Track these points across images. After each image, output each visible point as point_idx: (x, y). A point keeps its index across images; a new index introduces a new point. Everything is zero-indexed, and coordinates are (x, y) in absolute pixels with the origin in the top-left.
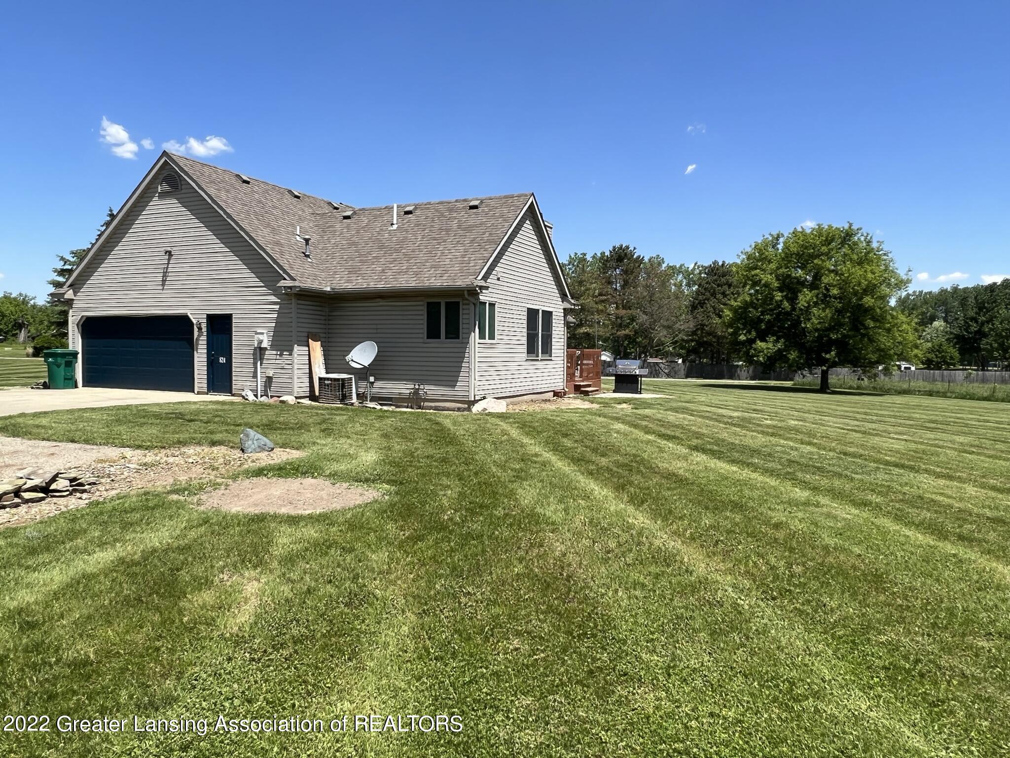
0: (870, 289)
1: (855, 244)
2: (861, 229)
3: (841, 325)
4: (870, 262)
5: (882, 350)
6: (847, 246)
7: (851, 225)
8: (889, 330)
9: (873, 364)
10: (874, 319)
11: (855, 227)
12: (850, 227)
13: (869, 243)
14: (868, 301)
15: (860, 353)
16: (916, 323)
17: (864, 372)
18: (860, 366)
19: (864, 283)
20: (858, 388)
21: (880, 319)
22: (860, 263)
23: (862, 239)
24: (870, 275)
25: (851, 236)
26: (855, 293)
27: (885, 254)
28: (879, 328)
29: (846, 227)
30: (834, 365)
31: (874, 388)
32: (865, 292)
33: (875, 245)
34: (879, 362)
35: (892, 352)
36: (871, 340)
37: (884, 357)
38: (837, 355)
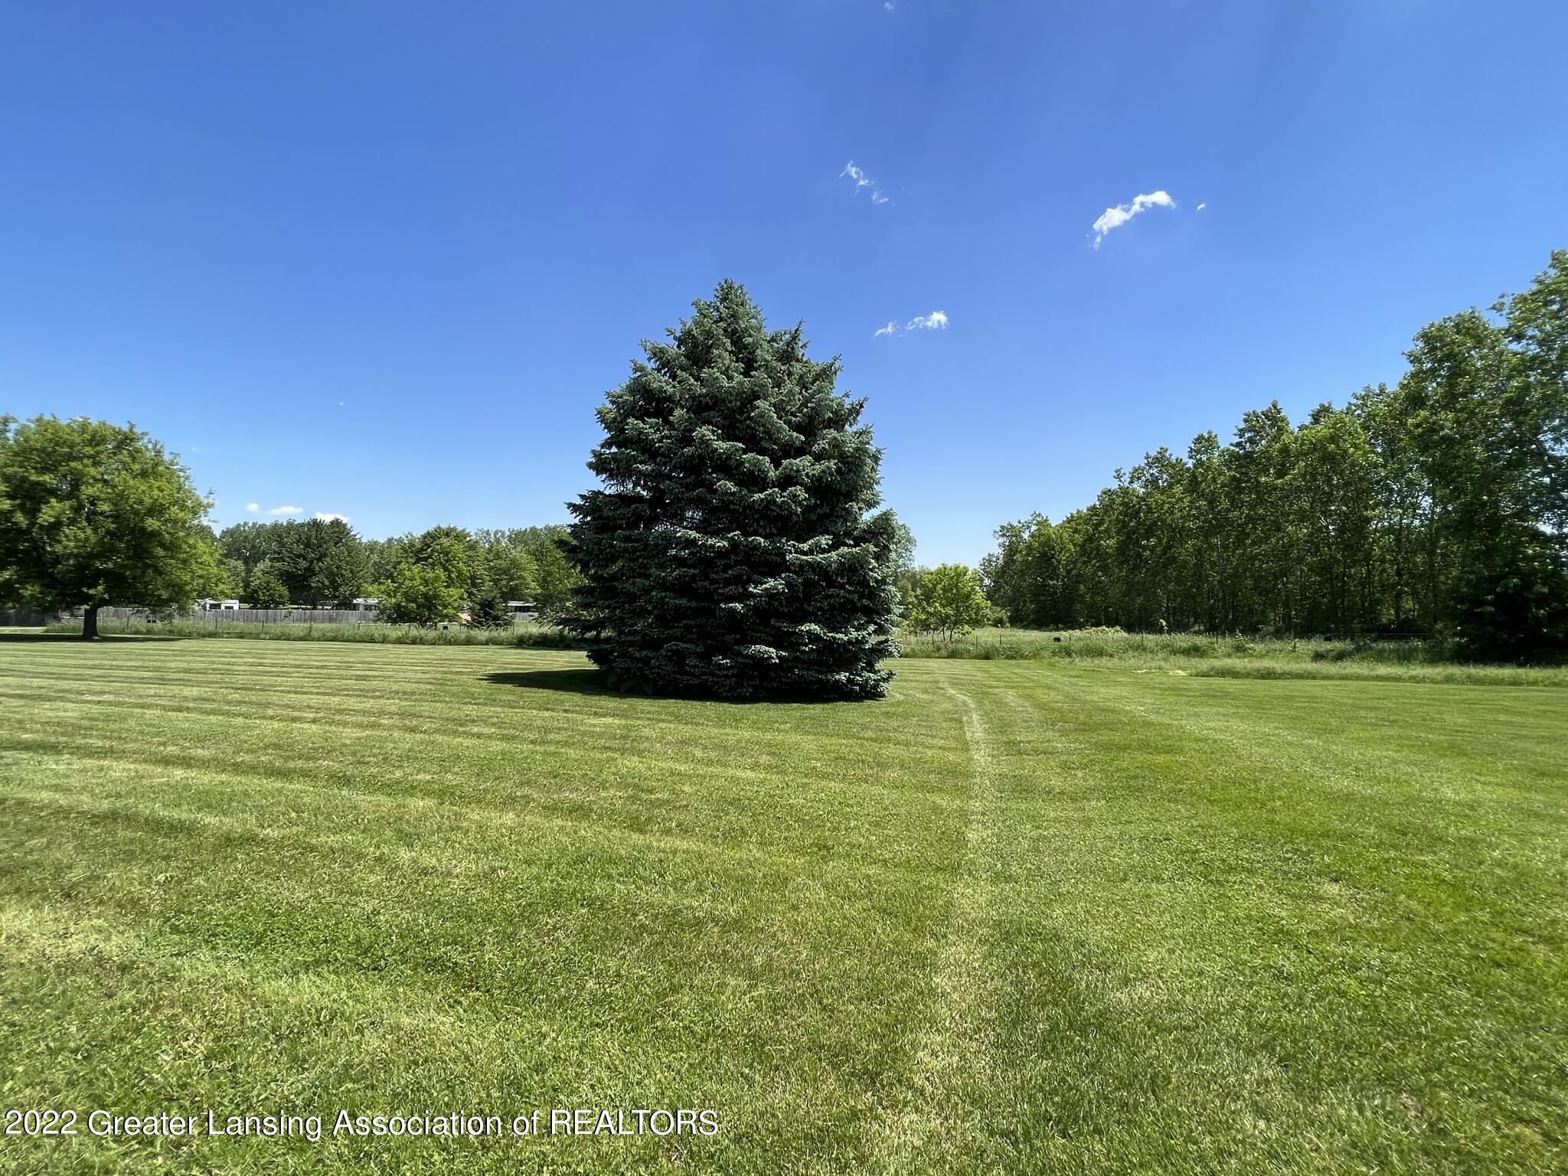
0: (156, 510)
1: (138, 451)
2: (147, 434)
3: (114, 550)
4: (158, 476)
5: (177, 585)
6: (125, 452)
7: (132, 427)
8: (184, 562)
9: (166, 603)
10: (163, 545)
11: (138, 430)
12: (131, 430)
13: (158, 453)
14: (152, 523)
15: (146, 588)
16: (221, 555)
17: (154, 612)
18: (148, 605)
19: (148, 501)
20: (148, 632)
21: (172, 548)
22: (144, 474)
23: (150, 446)
24: (156, 492)
25: (132, 440)
26: (136, 513)
27: (181, 470)
28: (172, 558)
29: (125, 428)
30: (104, 603)
31: (171, 632)
32: (151, 512)
33: (167, 457)
34: (171, 600)
35: (188, 588)
36: (158, 572)
37: (179, 595)
38: (106, 591)
